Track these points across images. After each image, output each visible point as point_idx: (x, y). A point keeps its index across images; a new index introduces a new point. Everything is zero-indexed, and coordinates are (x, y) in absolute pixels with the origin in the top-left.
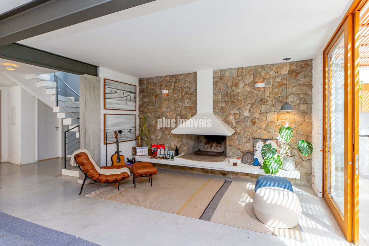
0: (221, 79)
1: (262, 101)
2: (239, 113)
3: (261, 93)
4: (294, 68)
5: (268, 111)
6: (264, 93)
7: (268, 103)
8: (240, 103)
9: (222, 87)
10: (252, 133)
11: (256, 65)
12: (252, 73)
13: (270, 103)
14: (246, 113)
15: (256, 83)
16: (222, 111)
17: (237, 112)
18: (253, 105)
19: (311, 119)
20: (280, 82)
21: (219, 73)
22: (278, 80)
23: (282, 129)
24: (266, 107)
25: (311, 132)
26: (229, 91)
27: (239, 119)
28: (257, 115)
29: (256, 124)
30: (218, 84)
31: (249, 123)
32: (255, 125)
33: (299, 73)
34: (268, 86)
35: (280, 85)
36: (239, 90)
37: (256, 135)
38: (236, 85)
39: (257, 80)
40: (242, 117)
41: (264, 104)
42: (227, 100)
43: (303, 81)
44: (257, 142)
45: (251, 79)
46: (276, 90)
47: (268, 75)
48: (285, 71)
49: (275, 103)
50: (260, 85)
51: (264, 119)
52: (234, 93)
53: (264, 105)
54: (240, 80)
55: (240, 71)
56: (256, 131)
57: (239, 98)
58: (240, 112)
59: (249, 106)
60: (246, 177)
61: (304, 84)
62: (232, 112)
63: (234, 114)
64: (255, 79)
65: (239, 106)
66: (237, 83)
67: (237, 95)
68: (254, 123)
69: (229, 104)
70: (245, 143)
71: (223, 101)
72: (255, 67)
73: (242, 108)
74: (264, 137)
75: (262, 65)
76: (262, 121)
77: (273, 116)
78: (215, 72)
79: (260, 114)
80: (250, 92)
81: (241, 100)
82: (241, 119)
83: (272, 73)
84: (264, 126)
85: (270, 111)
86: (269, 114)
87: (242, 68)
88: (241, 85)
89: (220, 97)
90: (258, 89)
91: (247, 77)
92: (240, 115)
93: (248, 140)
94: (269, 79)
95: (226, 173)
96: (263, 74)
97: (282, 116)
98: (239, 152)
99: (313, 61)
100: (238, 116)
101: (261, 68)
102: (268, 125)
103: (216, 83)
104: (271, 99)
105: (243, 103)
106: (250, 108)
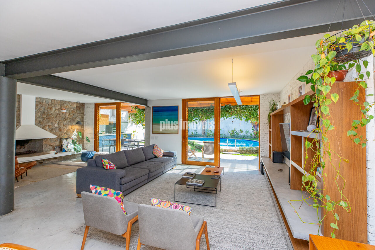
0: (40, 103)
1: (65, 119)
3: (64, 115)
4: (78, 105)
5: (67, 124)
6: (66, 115)
9: (41, 109)
10: (59, 135)
11: (62, 100)
12: (60, 104)
13: (68, 120)
14: (56, 125)
15: (62, 110)
16: (41, 123)
17: (50, 124)
18: (60, 121)
19: (84, 128)
20: (73, 111)
21: (39, 99)
22: (72, 110)
23: (71, 133)
25: (84, 133)
26: (46, 111)
27: (52, 128)
28: (62, 126)
30: (38, 106)
31: (57, 131)
33: (80, 108)
34: (67, 112)
35: (73, 112)
36: (52, 112)
37: (61, 137)
38: (51, 109)
39: (62, 108)
40: (54, 127)
42: (44, 117)
43: (81, 112)
44: (63, 140)
45: (59, 107)
46: (71, 114)
47: (67, 106)
48: (75, 106)
49: (71, 120)
50: (64, 111)
51: (65, 128)
52: (49, 113)
53: (65, 121)
54: (53, 106)
55: (53, 101)
56: (62, 134)
57: (52, 116)
58: (52, 125)
59: (58, 121)
60: (56, 160)
61: (82, 113)
62: (47, 124)
63: (49, 126)
64: (61, 107)
65: (52, 121)
67: (51, 115)
68: (60, 130)
69: (46, 119)
70: (55, 141)
71: (41, 117)
72: (61, 101)
77: (69, 127)
78: (36, 98)
79: (63, 126)
80: (59, 114)
81: (53, 118)
83: (70, 106)
84: (65, 132)
85: (68, 124)
87: (54, 100)
88: (54, 109)
89: (39, 115)
90: (63, 113)
91: (57, 105)
92: (52, 126)
94: (68, 108)
95: (42, 162)
96: (65, 105)
97: (73, 127)
98: (51, 147)
99: (85, 104)
100: (51, 126)
101: (64, 102)
102: (67, 131)
103: (37, 105)
104: (69, 118)
105: (54, 120)
106: (58, 122)
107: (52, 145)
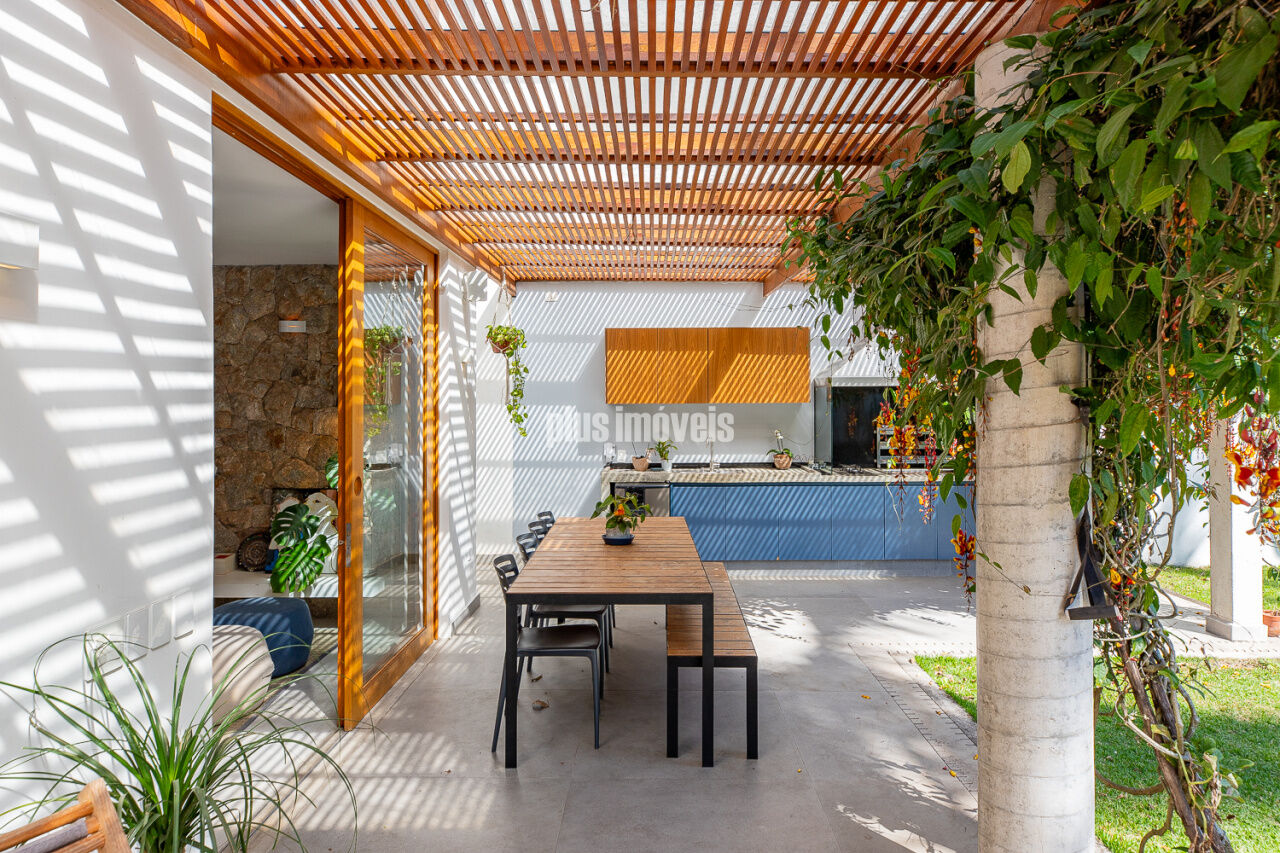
1: (300, 375)
2: (229, 409)
3: (295, 350)
5: (315, 404)
6: (304, 350)
7: (317, 380)
8: (234, 378)
10: (271, 471)
11: (282, 263)
12: (269, 287)
13: (320, 381)
14: (253, 412)
15: (281, 319)
17: (223, 406)
18: (272, 386)
24: (312, 393)
27: (229, 428)
28: (284, 418)
29: (283, 446)
31: (260, 443)
32: (278, 447)
34: (315, 331)
36: (231, 338)
37: (280, 480)
38: (222, 320)
39: (282, 310)
40: (240, 423)
41: (305, 384)
45: (266, 308)
47: (314, 298)
50: (292, 327)
51: (306, 429)
53: (306, 388)
54: (232, 306)
55: (233, 275)
56: (283, 466)
57: (232, 362)
58: (233, 408)
59: (261, 389)
64: (278, 305)
65: (229, 387)
66: (224, 316)
67: (224, 354)
70: (248, 504)
72: (278, 267)
73: (239, 394)
74: (305, 484)
75: (299, 266)
76: (298, 434)
77: (330, 421)
79: (293, 414)
80: (265, 347)
81: (238, 370)
82: (236, 430)
83: (328, 293)
84: (304, 449)
85: (322, 406)
86: (319, 415)
87: (240, 269)
88: (237, 320)
90: (289, 338)
91: (255, 297)
92: (233, 417)
93: (257, 494)
94: (319, 308)
96: (301, 293)
98: (231, 534)
100: (226, 420)
101: (297, 274)
102: (316, 446)
104: (326, 369)
105: (244, 380)
106: (265, 395)
107: (233, 526)
